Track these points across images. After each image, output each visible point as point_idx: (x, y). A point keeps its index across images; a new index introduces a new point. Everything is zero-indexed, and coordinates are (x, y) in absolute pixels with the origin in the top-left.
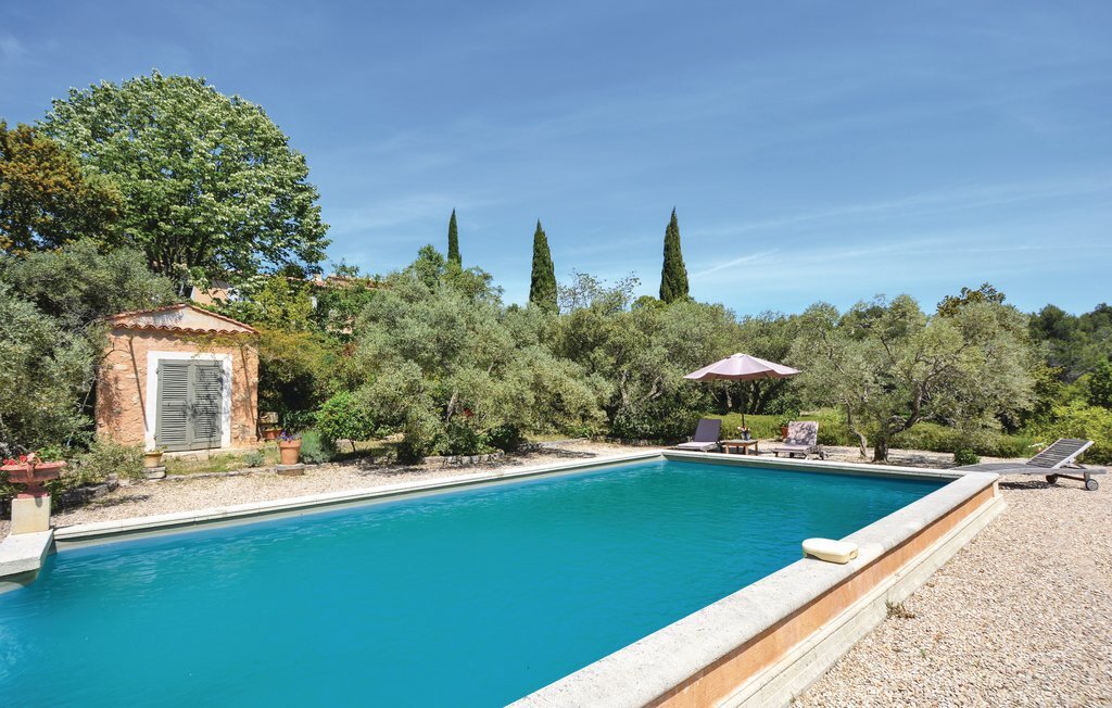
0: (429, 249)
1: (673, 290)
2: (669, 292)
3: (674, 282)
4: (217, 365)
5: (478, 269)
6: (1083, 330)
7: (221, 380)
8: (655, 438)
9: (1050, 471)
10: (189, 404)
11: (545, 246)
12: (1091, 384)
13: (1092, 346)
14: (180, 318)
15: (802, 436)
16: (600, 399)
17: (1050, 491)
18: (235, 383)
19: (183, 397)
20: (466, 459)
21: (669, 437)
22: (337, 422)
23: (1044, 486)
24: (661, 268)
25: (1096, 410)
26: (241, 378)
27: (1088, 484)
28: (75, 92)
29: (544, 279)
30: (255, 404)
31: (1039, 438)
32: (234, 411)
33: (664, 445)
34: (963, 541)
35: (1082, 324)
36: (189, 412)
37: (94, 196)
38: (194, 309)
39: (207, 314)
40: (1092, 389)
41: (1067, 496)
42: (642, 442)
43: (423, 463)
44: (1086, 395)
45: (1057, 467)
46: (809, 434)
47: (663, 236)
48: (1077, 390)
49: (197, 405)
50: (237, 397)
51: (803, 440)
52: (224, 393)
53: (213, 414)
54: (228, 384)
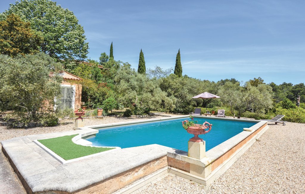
0: (104, 54)
1: (178, 72)
2: (177, 72)
3: (178, 69)
4: (72, 88)
5: (127, 63)
6: (280, 89)
7: (73, 92)
8: (182, 113)
9: (276, 121)
10: (65, 99)
11: (143, 57)
12: (283, 103)
13: (282, 94)
14: (63, 75)
15: (221, 113)
16: (174, 102)
17: (276, 125)
18: (76, 93)
19: (63, 97)
20: (141, 116)
21: (186, 113)
22: (110, 105)
23: (275, 125)
24: (175, 65)
25: (285, 109)
26: (78, 92)
27: (284, 124)
28: (18, 2)
29: (142, 66)
30: (81, 100)
31: (272, 115)
32: (76, 101)
33: (184, 114)
34: (263, 132)
35: (280, 88)
36: (65, 101)
37: (38, 38)
38: (67, 72)
39: (70, 74)
40: (283, 105)
41: (279, 127)
42: (179, 114)
43: (131, 117)
44: (281, 106)
45: (278, 120)
46: (223, 112)
47: (176, 56)
48: (279, 105)
49: (67, 99)
50: (76, 97)
51: (222, 114)
52: (73, 96)
53: (70, 102)
54: (74, 94)
